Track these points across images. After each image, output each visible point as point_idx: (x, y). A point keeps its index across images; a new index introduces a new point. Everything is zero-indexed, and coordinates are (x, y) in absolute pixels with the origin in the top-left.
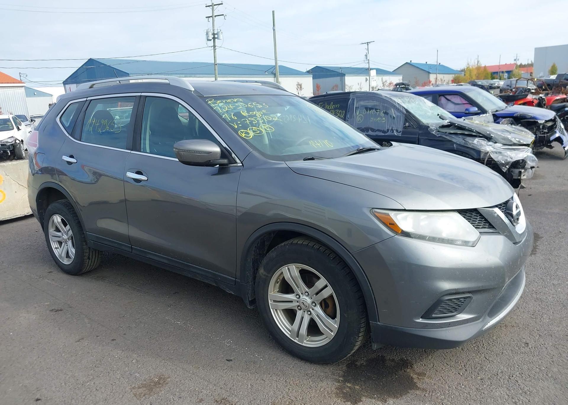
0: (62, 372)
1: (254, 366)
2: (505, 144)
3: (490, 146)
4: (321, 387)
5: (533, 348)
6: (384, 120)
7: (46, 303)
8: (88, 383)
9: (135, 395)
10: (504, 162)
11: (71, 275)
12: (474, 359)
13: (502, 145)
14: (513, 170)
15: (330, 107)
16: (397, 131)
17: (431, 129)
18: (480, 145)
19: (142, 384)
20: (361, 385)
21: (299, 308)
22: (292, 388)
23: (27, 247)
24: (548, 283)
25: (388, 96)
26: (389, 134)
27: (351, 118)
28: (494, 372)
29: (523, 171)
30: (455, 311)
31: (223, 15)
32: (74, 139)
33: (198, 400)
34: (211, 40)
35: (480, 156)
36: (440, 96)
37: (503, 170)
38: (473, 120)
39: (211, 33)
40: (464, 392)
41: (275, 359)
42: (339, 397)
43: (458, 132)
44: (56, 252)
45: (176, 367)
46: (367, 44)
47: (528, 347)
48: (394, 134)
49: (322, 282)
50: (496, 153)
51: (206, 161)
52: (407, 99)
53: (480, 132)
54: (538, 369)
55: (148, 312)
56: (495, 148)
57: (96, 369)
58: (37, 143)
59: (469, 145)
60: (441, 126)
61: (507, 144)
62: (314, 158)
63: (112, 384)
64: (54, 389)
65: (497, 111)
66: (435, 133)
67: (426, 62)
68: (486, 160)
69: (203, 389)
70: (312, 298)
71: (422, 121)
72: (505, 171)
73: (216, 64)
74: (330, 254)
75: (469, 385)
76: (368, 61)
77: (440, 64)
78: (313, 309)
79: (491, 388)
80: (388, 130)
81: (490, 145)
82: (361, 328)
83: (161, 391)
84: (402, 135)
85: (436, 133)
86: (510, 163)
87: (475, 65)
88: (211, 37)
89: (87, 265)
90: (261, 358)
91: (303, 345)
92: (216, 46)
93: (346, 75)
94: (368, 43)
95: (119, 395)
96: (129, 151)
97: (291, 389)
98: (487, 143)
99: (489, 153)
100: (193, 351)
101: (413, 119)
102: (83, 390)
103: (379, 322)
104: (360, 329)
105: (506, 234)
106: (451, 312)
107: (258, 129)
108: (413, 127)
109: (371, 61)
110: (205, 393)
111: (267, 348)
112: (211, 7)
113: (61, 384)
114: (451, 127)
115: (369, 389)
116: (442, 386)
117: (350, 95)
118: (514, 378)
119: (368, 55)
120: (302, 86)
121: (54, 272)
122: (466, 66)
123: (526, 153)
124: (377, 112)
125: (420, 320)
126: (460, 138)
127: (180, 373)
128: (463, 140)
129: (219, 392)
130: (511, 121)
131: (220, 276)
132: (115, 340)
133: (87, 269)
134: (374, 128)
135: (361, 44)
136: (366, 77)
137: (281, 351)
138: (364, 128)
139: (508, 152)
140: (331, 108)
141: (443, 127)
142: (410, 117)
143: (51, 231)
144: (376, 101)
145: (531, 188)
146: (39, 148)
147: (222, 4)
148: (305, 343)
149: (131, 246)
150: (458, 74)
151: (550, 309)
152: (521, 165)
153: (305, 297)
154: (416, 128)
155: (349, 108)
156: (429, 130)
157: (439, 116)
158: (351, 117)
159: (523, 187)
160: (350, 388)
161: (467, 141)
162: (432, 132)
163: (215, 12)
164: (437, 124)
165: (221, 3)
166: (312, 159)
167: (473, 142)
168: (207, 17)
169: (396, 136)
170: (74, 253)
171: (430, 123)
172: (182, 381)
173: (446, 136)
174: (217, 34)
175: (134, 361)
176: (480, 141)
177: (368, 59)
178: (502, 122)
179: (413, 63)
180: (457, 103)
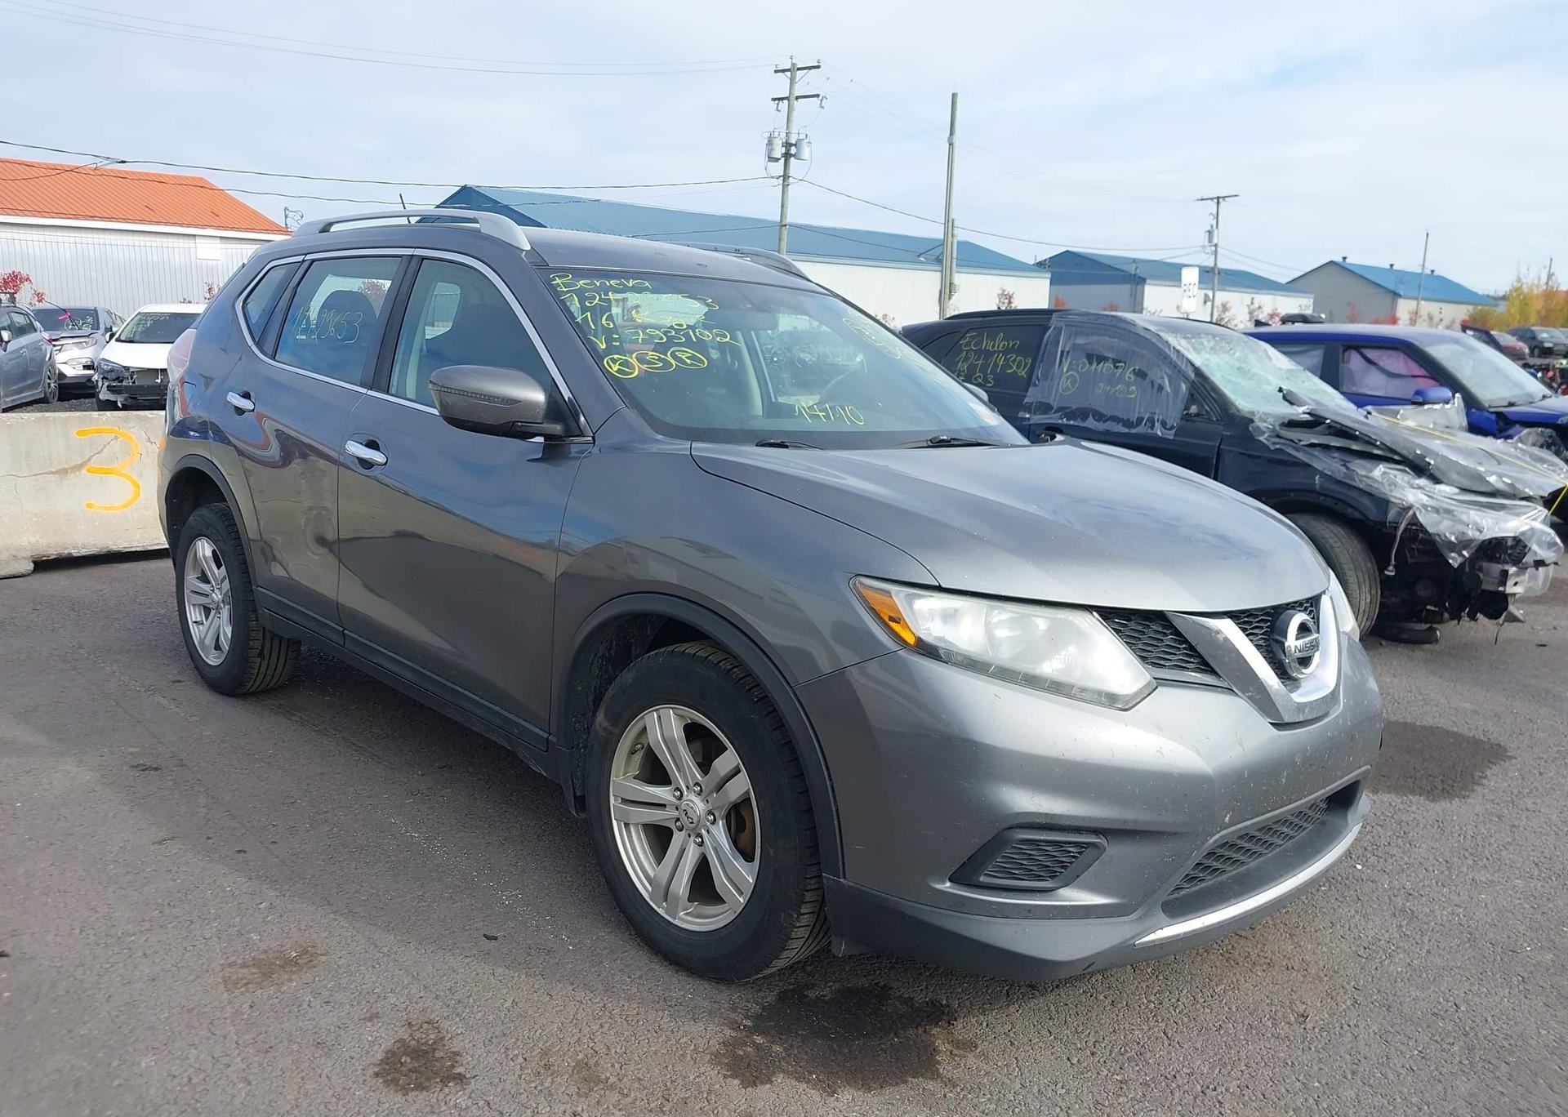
0: (87, 903)
1: (545, 959)
2: (1468, 488)
3: (1419, 491)
4: (686, 1033)
5: (1317, 1030)
6: (1132, 393)
7: (132, 750)
8: (133, 938)
9: (225, 981)
10: (1456, 538)
11: (221, 693)
12: (1133, 1029)
13: (1457, 490)
14: (1485, 564)
15: (993, 346)
16: (1164, 424)
17: (1258, 427)
18: (1389, 485)
19: (254, 959)
20: (792, 1046)
21: (679, 824)
22: (611, 1024)
23: (154, 620)
24: (1457, 876)
25: (1153, 328)
26: (1140, 431)
27: (1046, 380)
28: (1168, 1071)
29: (1512, 570)
30: (1050, 877)
31: (818, 96)
32: (262, 352)
33: (368, 1015)
34: (777, 160)
35: (1386, 514)
36: (1347, 348)
37: (1451, 561)
38: (1398, 417)
39: (781, 142)
40: (1056, 1105)
41: (605, 952)
42: (719, 1063)
43: (1333, 444)
44: (196, 632)
45: (355, 933)
46: (1216, 200)
47: (1303, 1026)
48: (1154, 431)
49: (729, 760)
50: (1437, 510)
51: (505, 421)
52: (1209, 341)
53: (1394, 447)
54: (1298, 1084)
55: (356, 800)
56: (1432, 498)
57: (167, 911)
58: (187, 357)
59: (1357, 480)
60: (1286, 422)
61: (1474, 489)
62: (787, 444)
63: (185, 949)
64: (49, 938)
65: (1511, 404)
66: (1266, 439)
67: (1392, 265)
68: (1402, 527)
69: (393, 991)
70: (707, 801)
71: (1237, 403)
72: (1456, 565)
73: (784, 223)
74: (752, 688)
75: (1079, 1091)
76: (1213, 248)
77: (1433, 271)
78: (708, 832)
79: (1136, 1107)
80: (1140, 420)
81: (1420, 488)
82: (807, 891)
83: (290, 980)
84: (1175, 435)
85: (1268, 440)
86: (1473, 545)
87: (1539, 284)
88: (779, 151)
89: (256, 671)
90: (570, 944)
91: (676, 922)
92: (789, 177)
93: (1148, 281)
94: (1218, 198)
95: (190, 975)
96: (364, 391)
97: (606, 1026)
98: (1412, 481)
99: (1414, 509)
100: (415, 903)
101: (1211, 396)
102: (113, 951)
103: (845, 878)
104: (804, 894)
105: (1250, 694)
106: (1039, 878)
107: (662, 356)
108: (1209, 419)
109: (1222, 248)
110: (392, 1001)
111: (599, 925)
112: (788, 74)
113: (72, 929)
114: (1317, 429)
115: (805, 1057)
116: (1006, 1080)
117: (1050, 318)
118: (1218, 1094)
119: (1216, 232)
120: (1012, 300)
121: (184, 683)
122: (1512, 285)
123: (1528, 521)
124: (1117, 368)
125: (947, 885)
126: (1335, 460)
127: (358, 948)
128: (1344, 465)
129: (426, 1005)
130: (1547, 435)
131: (517, 725)
132: (245, 852)
133: (257, 684)
134: (1104, 411)
135: (1198, 200)
136: (1206, 291)
137: (630, 935)
138: (1077, 409)
139: (1472, 512)
140: (998, 347)
141: (1292, 424)
142: (1204, 392)
143: (191, 578)
144: (1120, 339)
145: (1555, 628)
146: (188, 371)
147: (818, 67)
148: (680, 919)
149: (342, 629)
150: (1486, 305)
151: (1426, 941)
152: (1509, 552)
153: (693, 797)
154: (1217, 420)
155: (1044, 353)
156: (1250, 429)
157: (1281, 394)
158: (1045, 377)
159: (1514, 619)
160: (758, 1047)
161: (1354, 468)
162: (1259, 436)
163: (797, 86)
164: (1277, 417)
165: (816, 64)
166: (782, 445)
167: (1371, 475)
168: (774, 100)
169: (1159, 436)
170: (230, 637)
171: (1258, 412)
172: (352, 968)
173: (1297, 450)
174: (795, 145)
175: (262, 906)
176: (1389, 473)
177: (1215, 241)
178: (1520, 438)
179: (1349, 264)
180: (1395, 371)
